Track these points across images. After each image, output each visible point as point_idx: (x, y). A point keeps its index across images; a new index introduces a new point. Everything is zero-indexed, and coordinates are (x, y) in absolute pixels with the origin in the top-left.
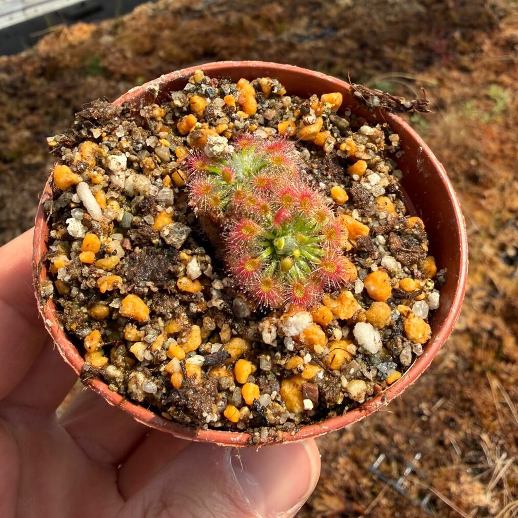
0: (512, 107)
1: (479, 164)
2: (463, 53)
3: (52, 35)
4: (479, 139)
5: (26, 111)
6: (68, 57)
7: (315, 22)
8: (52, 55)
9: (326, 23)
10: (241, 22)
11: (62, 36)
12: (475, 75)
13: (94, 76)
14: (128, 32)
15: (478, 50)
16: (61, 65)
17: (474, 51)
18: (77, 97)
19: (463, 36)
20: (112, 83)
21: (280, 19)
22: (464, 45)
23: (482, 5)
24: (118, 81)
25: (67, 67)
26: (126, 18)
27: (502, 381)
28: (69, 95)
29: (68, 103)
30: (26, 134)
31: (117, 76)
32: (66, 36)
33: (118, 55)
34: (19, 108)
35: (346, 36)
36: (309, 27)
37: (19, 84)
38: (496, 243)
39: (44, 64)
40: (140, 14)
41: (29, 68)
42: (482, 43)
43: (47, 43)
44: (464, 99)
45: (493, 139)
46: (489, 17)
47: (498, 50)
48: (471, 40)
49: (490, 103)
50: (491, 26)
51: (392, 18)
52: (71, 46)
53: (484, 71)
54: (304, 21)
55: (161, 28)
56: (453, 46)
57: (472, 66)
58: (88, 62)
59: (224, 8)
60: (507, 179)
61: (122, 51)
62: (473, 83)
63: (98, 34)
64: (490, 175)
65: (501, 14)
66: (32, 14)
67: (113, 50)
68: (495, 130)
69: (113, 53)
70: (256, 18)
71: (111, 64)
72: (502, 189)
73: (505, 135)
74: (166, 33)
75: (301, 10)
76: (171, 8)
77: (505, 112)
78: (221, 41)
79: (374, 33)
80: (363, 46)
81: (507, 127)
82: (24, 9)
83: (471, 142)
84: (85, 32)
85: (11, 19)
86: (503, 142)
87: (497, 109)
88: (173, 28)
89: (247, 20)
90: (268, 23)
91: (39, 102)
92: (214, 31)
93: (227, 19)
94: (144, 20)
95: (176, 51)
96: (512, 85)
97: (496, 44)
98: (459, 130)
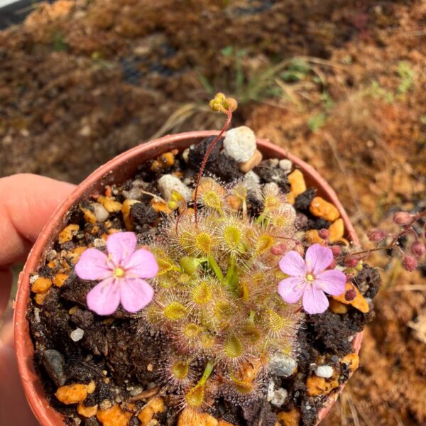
19: (384, 10)
98: (361, 110)
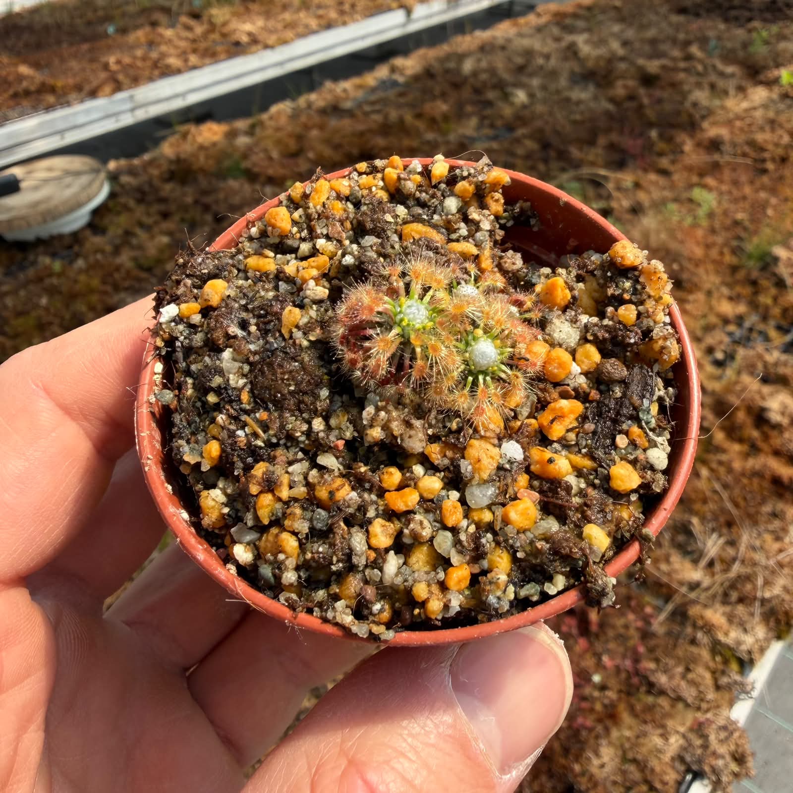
0: (718, 211)
1: (682, 268)
2: (661, 154)
3: (177, 136)
4: (682, 242)
5: (157, 218)
6: (202, 159)
7: (487, 122)
8: (183, 156)
9: (499, 123)
10: (401, 121)
11: (190, 137)
12: (676, 177)
13: (235, 178)
14: (269, 132)
15: (678, 151)
16: (195, 167)
17: (673, 152)
18: (217, 202)
20: (258, 187)
21: (446, 118)
22: (661, 146)
23: (682, 103)
24: (263, 185)
25: (202, 170)
26: (265, 116)
27: (712, 470)
28: (208, 200)
29: (206, 208)
30: (165, 240)
31: (262, 179)
32: (194, 136)
33: (262, 155)
34: (148, 214)
35: (525, 136)
36: (480, 127)
37: (146, 188)
38: (703, 345)
39: (173, 167)
40: (279, 113)
41: (155, 172)
42: (683, 143)
43: (172, 145)
44: (664, 202)
45: (698, 243)
46: (691, 116)
47: (701, 151)
48: (670, 140)
49: (693, 206)
50: (692, 126)
51: (578, 117)
52: (202, 147)
53: (685, 174)
54: (474, 121)
55: (307, 128)
56: (649, 146)
57: (671, 168)
58: (227, 163)
59: (377, 107)
60: (714, 284)
61: (266, 151)
62: (673, 187)
63: (232, 135)
64: (695, 279)
65: (704, 112)
66: (141, 115)
67: (256, 150)
68: (700, 233)
69: (257, 153)
70: (419, 116)
71: (255, 165)
72: (709, 293)
73: (710, 239)
74: (315, 133)
75: (469, 109)
76: (314, 107)
77: (711, 215)
78: (380, 141)
79: (557, 133)
80: (546, 146)
81: (713, 231)
82: (133, 110)
83: (674, 246)
84: (215, 133)
85: (117, 121)
86: (708, 246)
87: (702, 212)
88: (321, 127)
89: (409, 118)
90: (433, 122)
91: (173, 207)
92: (370, 131)
93: (386, 117)
94: (283, 120)
95: (328, 152)
96: (717, 189)
97: (699, 145)
